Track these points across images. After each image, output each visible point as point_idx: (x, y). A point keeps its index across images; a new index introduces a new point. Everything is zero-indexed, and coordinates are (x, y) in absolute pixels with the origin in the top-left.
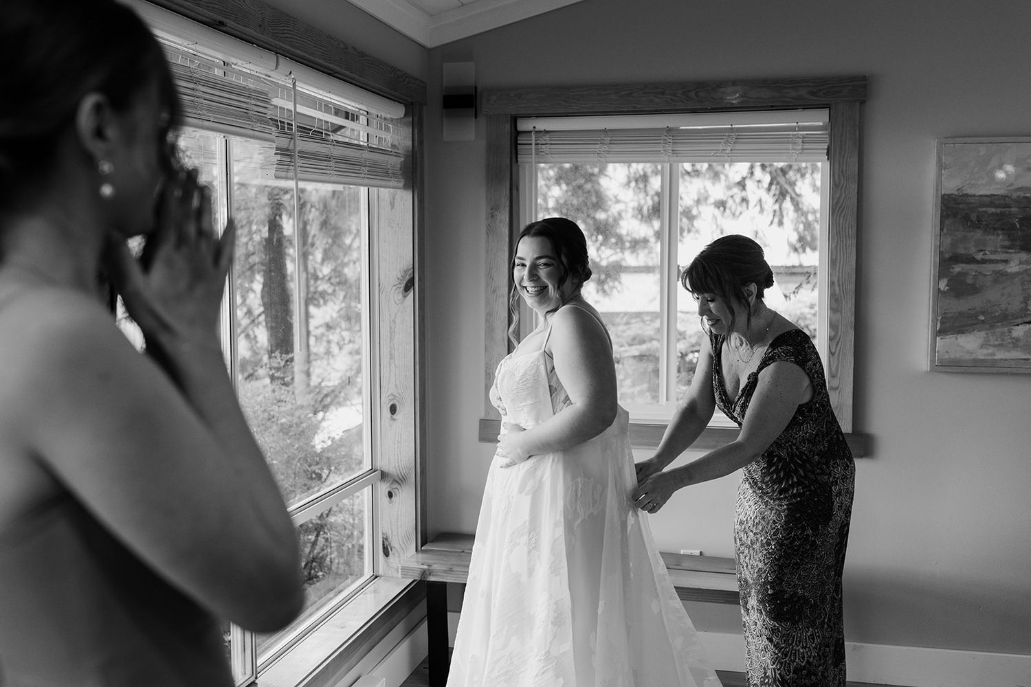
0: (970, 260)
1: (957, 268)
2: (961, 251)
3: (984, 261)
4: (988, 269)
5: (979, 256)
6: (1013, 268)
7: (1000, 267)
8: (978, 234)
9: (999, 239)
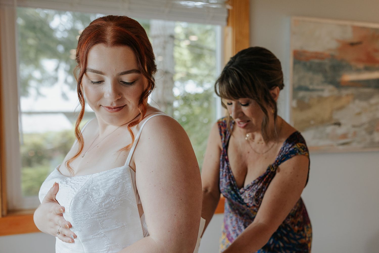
0: (307, 89)
1: (301, 94)
2: (302, 84)
3: (313, 90)
4: (315, 94)
5: (311, 87)
6: (326, 94)
7: (320, 93)
8: (310, 74)
9: (319, 77)
